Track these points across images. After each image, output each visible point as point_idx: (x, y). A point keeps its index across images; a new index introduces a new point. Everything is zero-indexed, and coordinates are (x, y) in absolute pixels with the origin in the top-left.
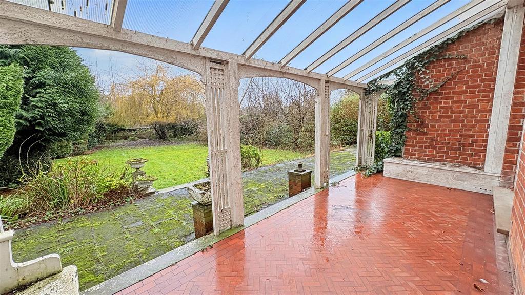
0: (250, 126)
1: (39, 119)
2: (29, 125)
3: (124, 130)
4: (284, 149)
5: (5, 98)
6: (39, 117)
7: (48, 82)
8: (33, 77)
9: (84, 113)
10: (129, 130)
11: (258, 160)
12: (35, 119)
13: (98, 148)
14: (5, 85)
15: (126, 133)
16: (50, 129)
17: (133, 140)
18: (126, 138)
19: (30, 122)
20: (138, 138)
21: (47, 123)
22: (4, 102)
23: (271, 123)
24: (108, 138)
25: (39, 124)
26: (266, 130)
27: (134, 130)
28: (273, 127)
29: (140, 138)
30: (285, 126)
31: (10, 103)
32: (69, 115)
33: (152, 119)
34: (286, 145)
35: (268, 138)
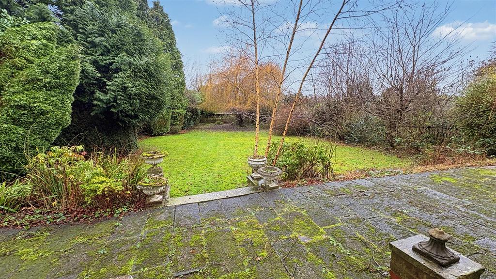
0: (327, 116)
1: (112, 102)
2: (105, 107)
3: (213, 115)
4: (370, 149)
5: (57, 78)
6: (112, 99)
7: (123, 67)
8: (112, 63)
9: (154, 98)
10: (218, 115)
11: (327, 167)
12: (109, 101)
13: (193, 129)
14: (58, 65)
15: (215, 118)
16: (121, 111)
17: (219, 124)
18: (214, 122)
19: (106, 104)
20: (223, 123)
21: (119, 105)
22: (56, 82)
23: (354, 113)
24: (202, 121)
25: (113, 106)
26: (348, 121)
27: (221, 115)
28: (357, 118)
29: (224, 123)
30: (375, 118)
31: (63, 83)
32: (138, 99)
33: (231, 105)
34: (374, 144)
35: (348, 132)
